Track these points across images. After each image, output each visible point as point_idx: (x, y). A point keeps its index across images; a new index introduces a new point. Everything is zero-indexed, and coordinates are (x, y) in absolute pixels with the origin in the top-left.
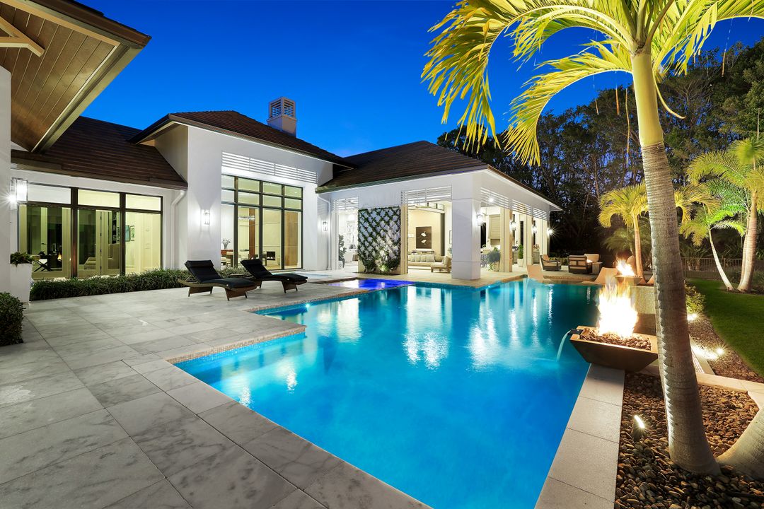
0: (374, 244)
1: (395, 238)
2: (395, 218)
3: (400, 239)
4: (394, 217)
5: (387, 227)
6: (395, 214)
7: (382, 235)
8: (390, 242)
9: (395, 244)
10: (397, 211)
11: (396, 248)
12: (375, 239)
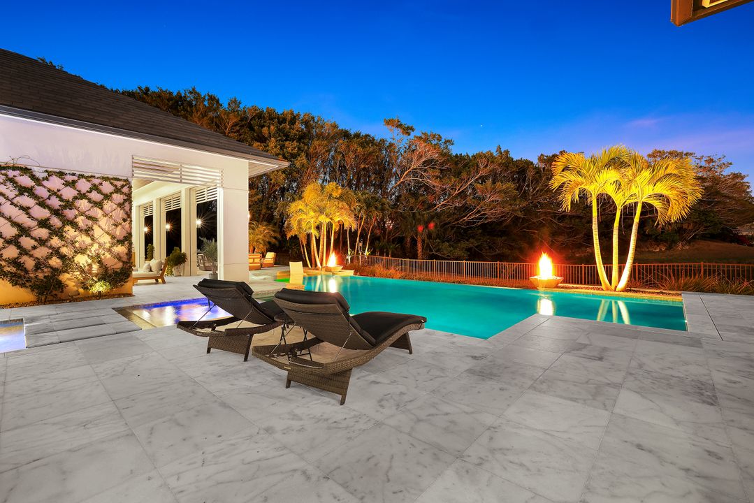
0: (55, 241)
1: (119, 232)
2: (118, 198)
3: (130, 234)
4: (115, 196)
5: (98, 212)
6: (118, 190)
7: (81, 224)
8: (106, 240)
9: (121, 242)
10: (123, 186)
11: (120, 249)
12: (59, 233)
